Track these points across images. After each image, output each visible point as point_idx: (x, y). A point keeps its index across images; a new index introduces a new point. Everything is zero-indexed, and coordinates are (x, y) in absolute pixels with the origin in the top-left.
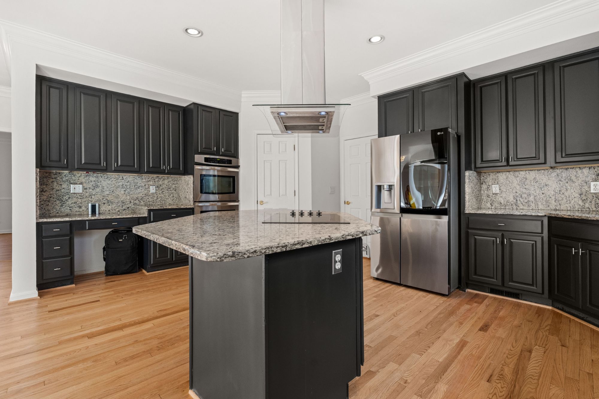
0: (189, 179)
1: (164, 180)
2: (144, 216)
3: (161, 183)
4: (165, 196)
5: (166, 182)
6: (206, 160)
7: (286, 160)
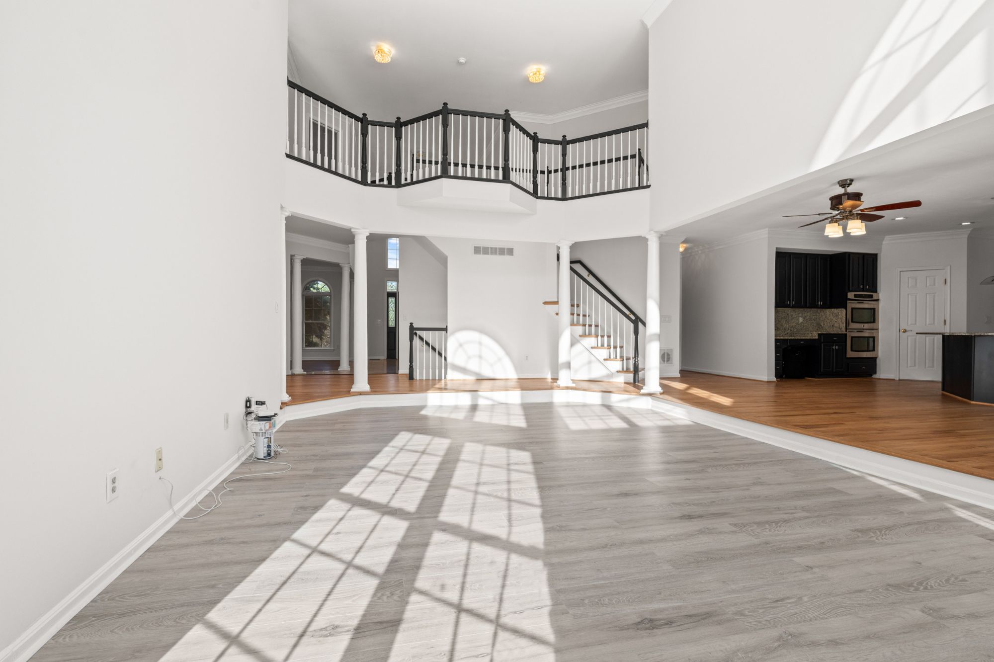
0: (841, 312)
1: (808, 312)
2: (815, 338)
3: (806, 315)
4: (808, 325)
5: (809, 314)
6: (855, 296)
7: (935, 293)
